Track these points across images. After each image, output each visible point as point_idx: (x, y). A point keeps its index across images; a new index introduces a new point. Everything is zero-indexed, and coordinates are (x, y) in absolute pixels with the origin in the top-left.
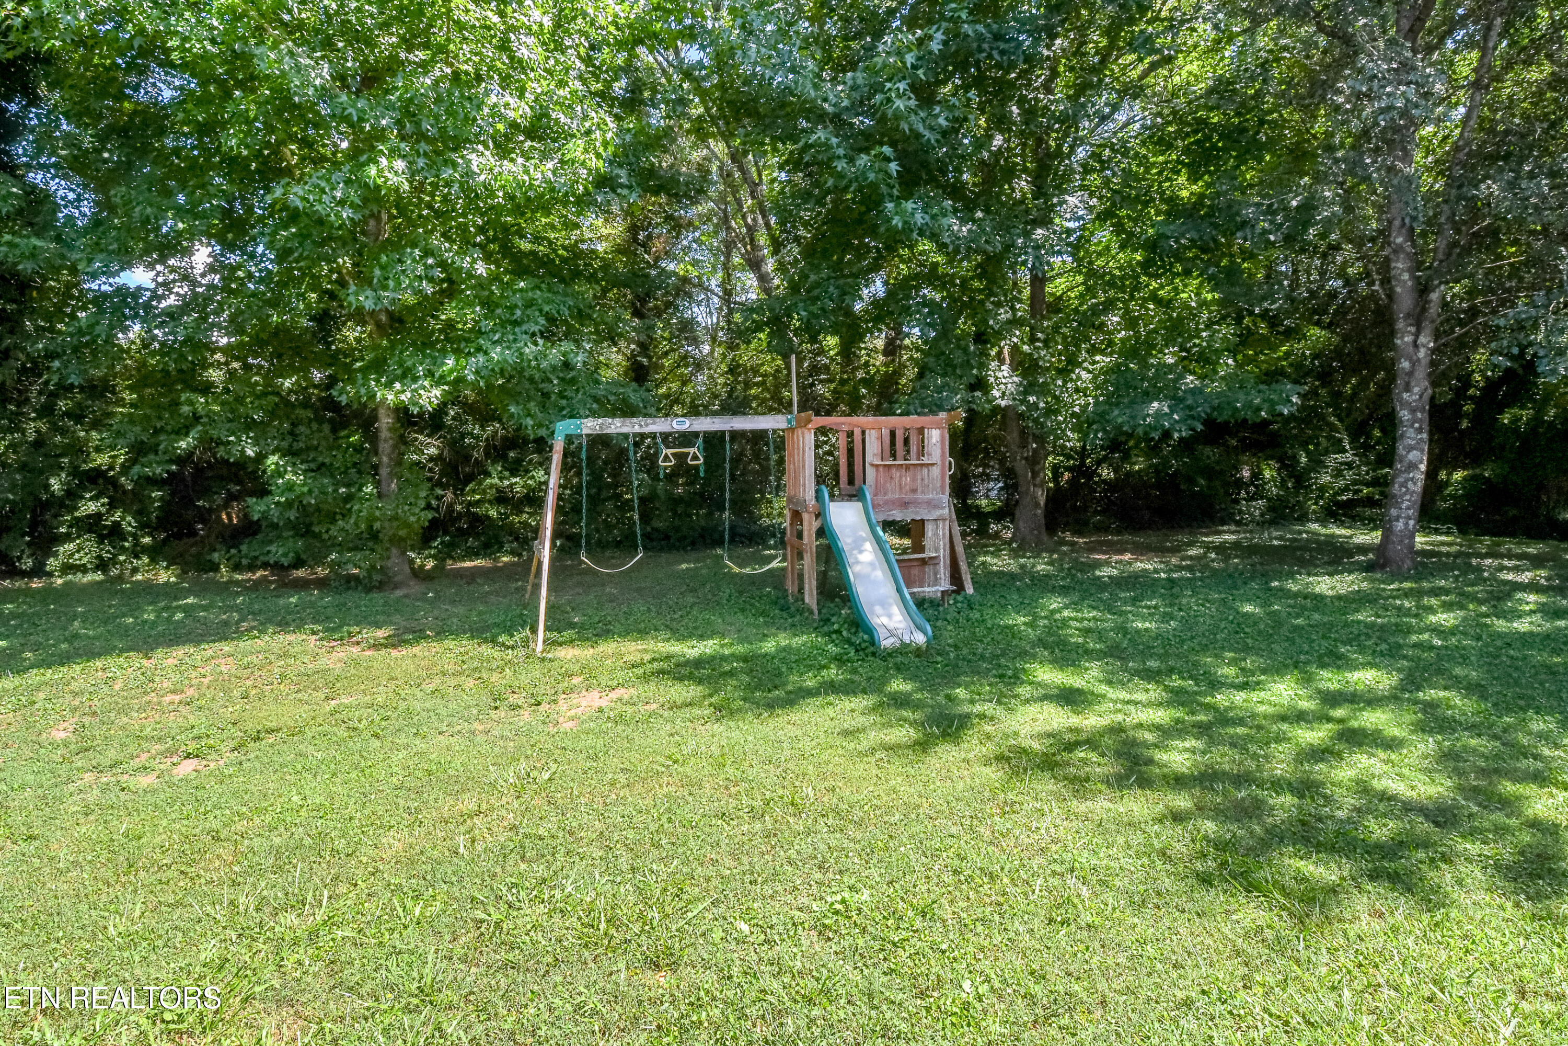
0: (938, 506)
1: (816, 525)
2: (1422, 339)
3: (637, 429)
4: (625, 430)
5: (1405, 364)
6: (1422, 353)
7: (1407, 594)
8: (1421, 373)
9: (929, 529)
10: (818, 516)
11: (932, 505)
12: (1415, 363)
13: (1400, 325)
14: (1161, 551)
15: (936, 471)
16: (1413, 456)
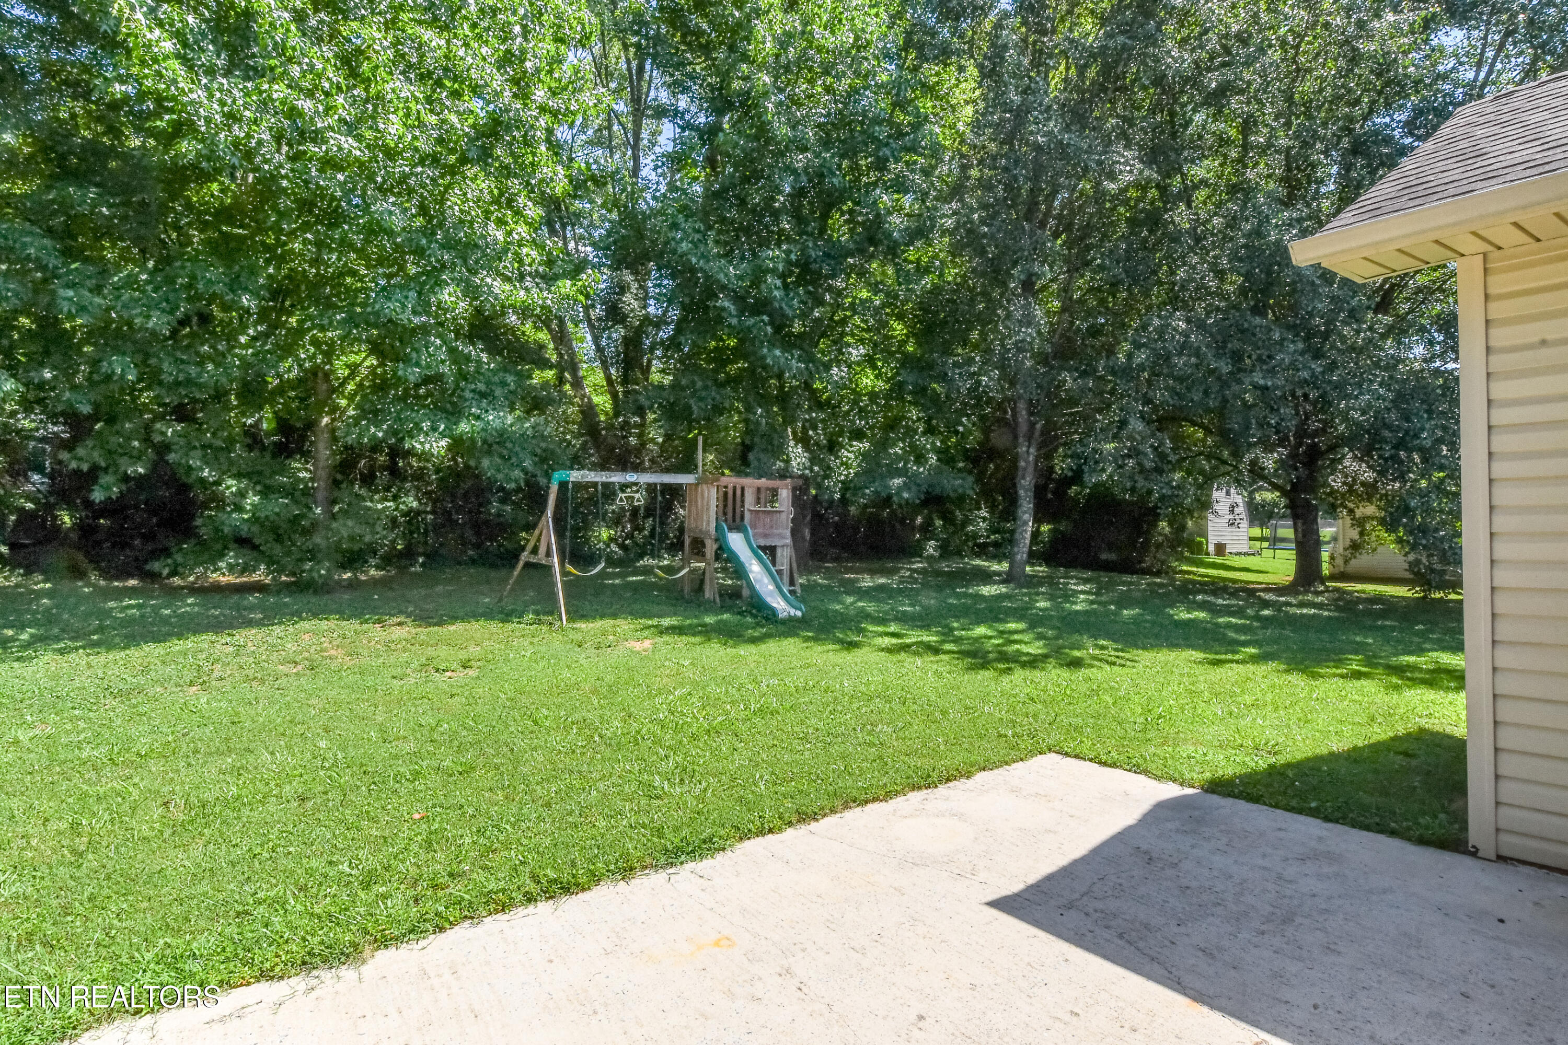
0: (784, 538)
1: (715, 547)
2: (1032, 450)
3: (604, 479)
4: (597, 479)
5: (1022, 464)
6: (1031, 458)
7: (1025, 595)
8: (1031, 469)
9: (779, 552)
10: (716, 540)
11: (782, 537)
12: (1027, 462)
13: (1021, 440)
14: (889, 573)
15: (784, 516)
16: (1026, 517)
